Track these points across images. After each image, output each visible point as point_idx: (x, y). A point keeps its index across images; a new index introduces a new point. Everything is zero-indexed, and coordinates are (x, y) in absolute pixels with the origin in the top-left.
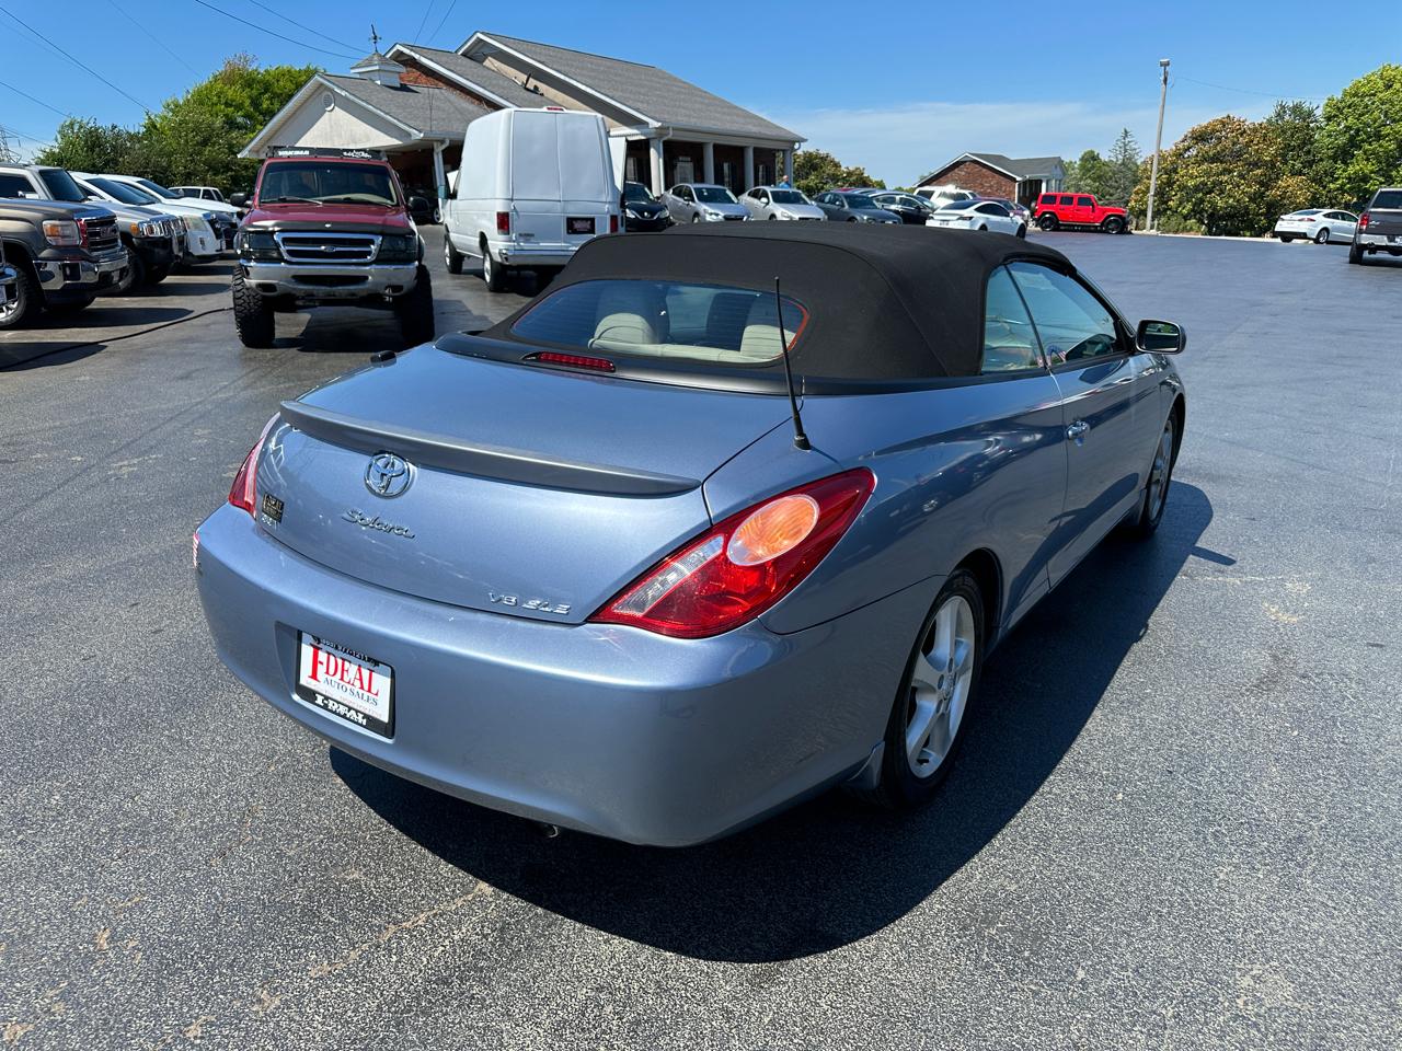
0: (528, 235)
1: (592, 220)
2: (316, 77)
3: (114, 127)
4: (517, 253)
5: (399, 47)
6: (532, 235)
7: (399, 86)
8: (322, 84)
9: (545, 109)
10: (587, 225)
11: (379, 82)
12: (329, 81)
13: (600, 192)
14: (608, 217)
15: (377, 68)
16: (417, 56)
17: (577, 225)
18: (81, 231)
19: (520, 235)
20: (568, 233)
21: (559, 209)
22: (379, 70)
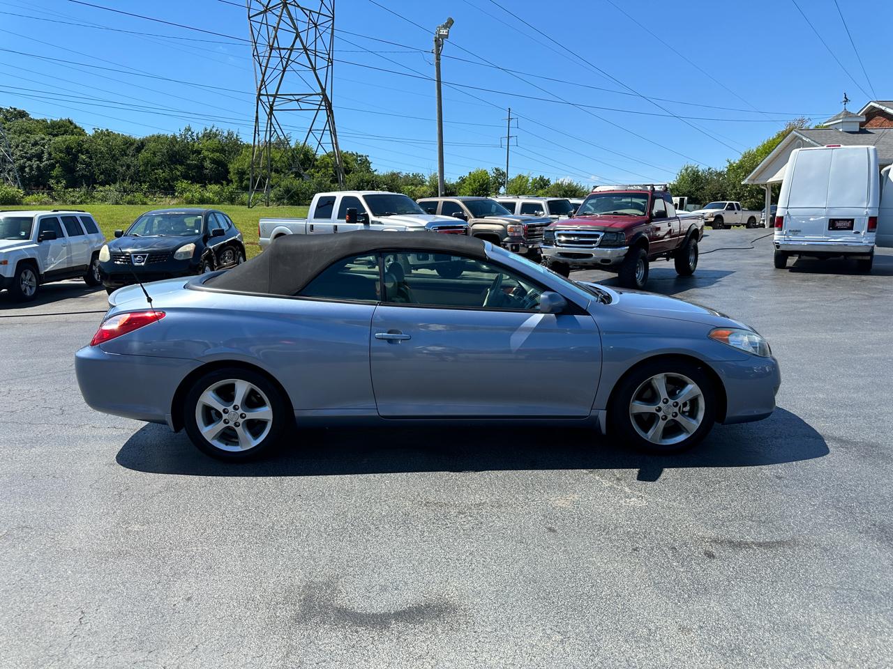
0: (796, 231)
1: (852, 220)
2: (793, 131)
3: (709, 169)
4: (786, 243)
5: (872, 104)
6: (799, 231)
7: (858, 130)
8: (797, 136)
9: (825, 147)
10: (848, 224)
11: (841, 130)
12: (800, 133)
13: (862, 201)
14: (867, 218)
15: (841, 121)
16: (883, 108)
17: (838, 224)
18: (524, 230)
19: (790, 231)
20: (829, 229)
21: (824, 214)
22: (842, 122)
